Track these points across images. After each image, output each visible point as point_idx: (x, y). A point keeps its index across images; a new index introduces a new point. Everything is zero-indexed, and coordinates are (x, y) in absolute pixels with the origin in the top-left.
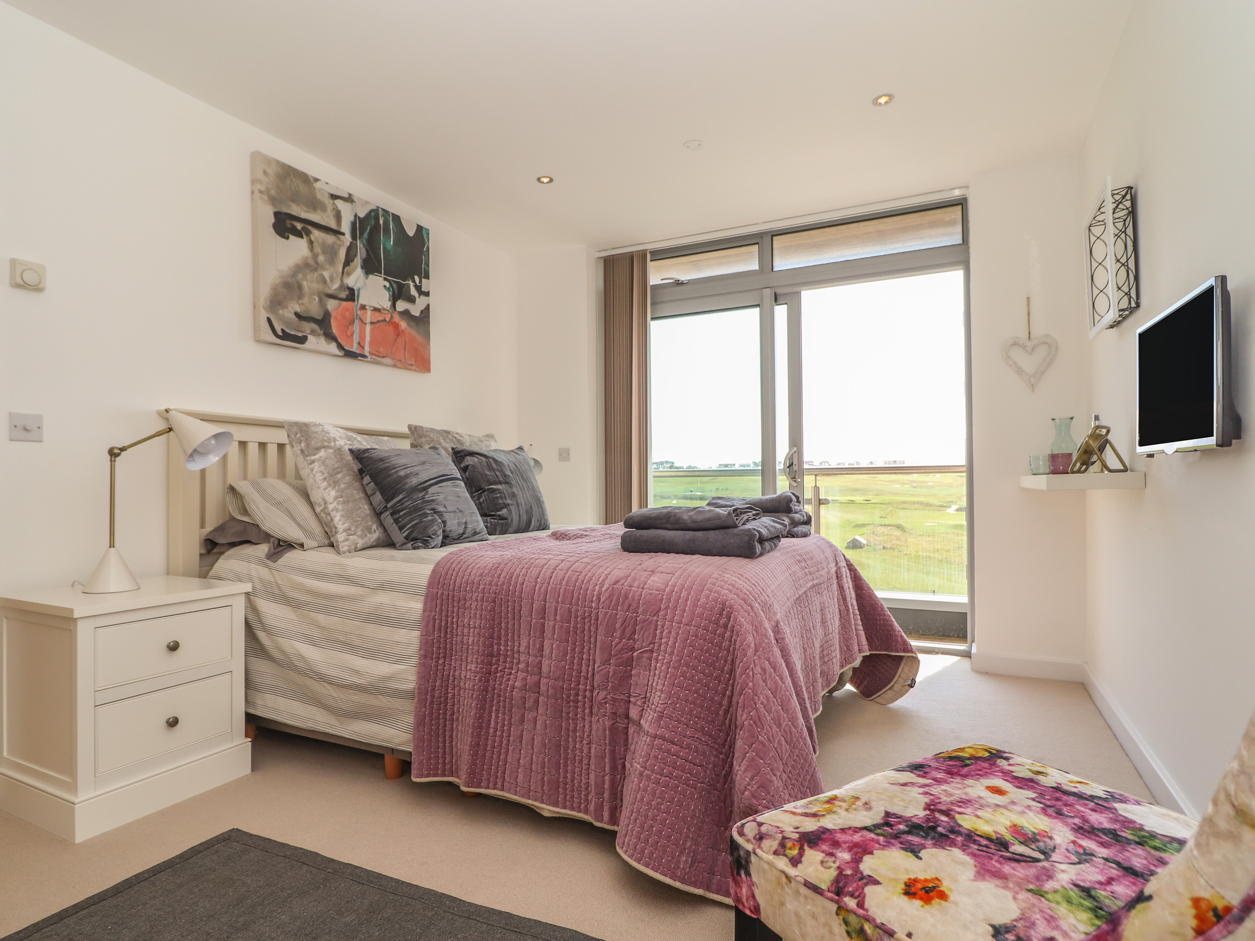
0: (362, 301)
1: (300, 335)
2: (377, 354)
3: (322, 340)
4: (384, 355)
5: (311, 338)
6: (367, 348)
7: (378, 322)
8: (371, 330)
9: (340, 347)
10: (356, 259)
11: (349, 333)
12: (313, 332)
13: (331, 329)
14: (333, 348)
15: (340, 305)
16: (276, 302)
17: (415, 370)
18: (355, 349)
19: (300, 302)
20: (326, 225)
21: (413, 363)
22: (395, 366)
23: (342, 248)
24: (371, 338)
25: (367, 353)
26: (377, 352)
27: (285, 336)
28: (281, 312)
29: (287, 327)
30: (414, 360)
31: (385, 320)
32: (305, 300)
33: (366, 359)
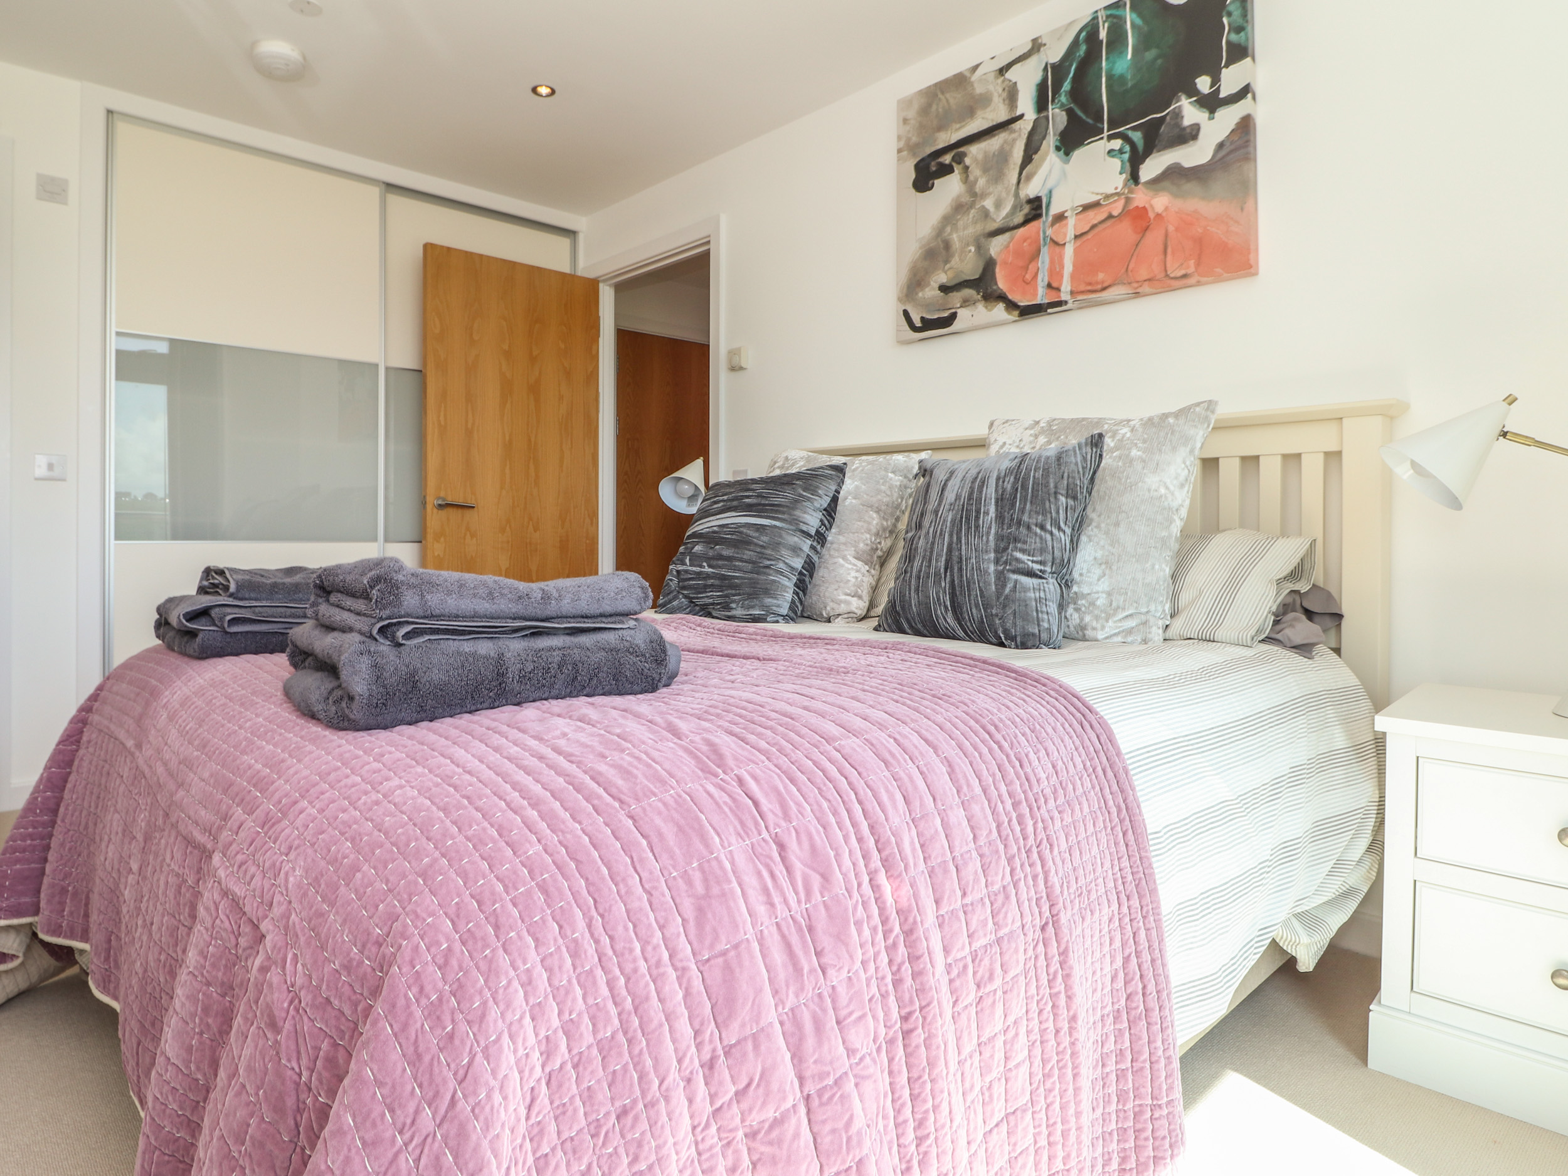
0: (1055, 210)
1: (946, 314)
2: (1089, 288)
3: (981, 307)
4: (1106, 284)
5: (963, 313)
6: (1066, 287)
7: (1093, 227)
8: (1077, 251)
9: (1011, 305)
10: (1044, 142)
11: (1028, 277)
12: (966, 303)
13: (996, 284)
14: (999, 311)
15: (1012, 238)
16: (914, 284)
17: (1199, 284)
18: (1041, 296)
19: (948, 266)
20: (991, 124)
21: (1191, 270)
22: (1137, 295)
23: (1018, 143)
24: (1074, 266)
25: (1064, 296)
26: (1090, 284)
27: (928, 325)
28: (920, 294)
29: (929, 312)
30: (1192, 263)
31: (1110, 217)
32: (955, 261)
33: (1064, 308)
